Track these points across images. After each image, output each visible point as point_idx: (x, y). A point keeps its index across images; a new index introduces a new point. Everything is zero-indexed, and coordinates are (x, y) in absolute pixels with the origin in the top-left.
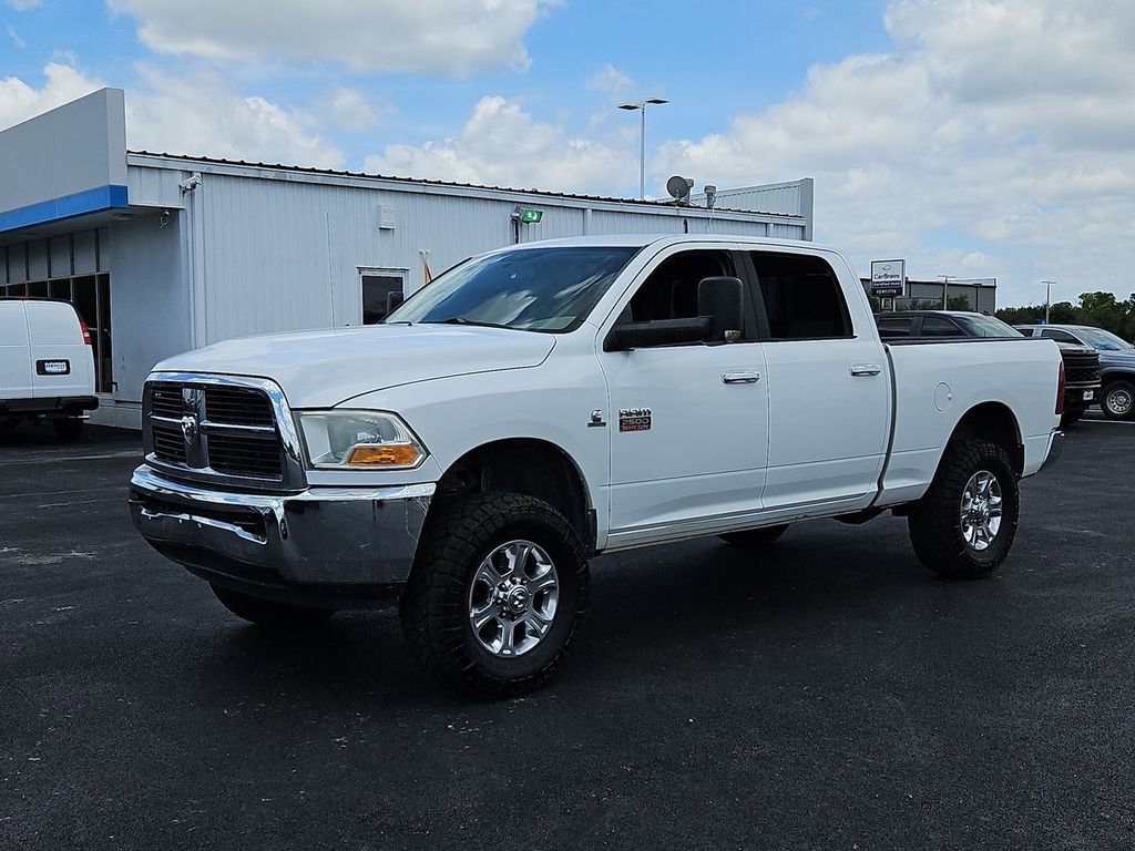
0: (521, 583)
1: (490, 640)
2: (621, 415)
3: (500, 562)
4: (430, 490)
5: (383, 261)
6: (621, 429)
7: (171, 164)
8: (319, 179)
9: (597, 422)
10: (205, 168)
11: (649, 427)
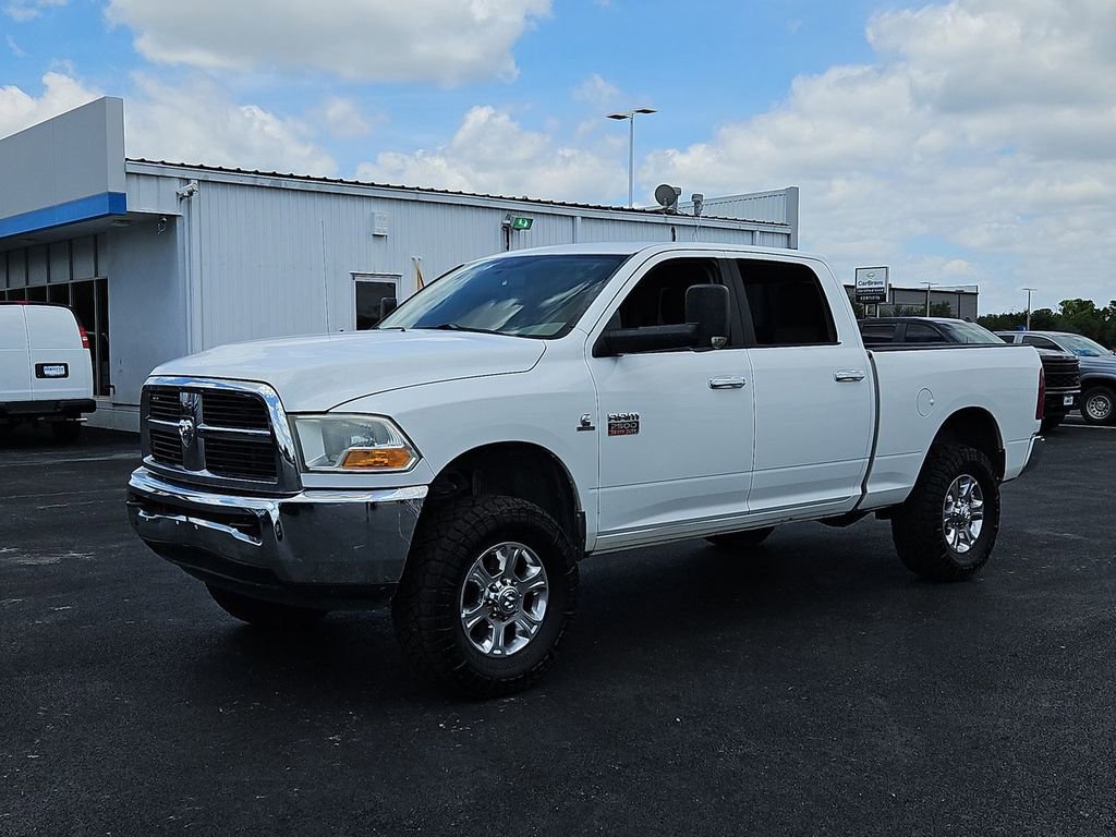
0: (512, 584)
1: (481, 640)
2: (610, 419)
3: (491, 563)
4: (422, 492)
5: (377, 266)
6: (610, 434)
7: (168, 172)
8: (313, 187)
9: (586, 426)
10: (202, 175)
11: (637, 431)
